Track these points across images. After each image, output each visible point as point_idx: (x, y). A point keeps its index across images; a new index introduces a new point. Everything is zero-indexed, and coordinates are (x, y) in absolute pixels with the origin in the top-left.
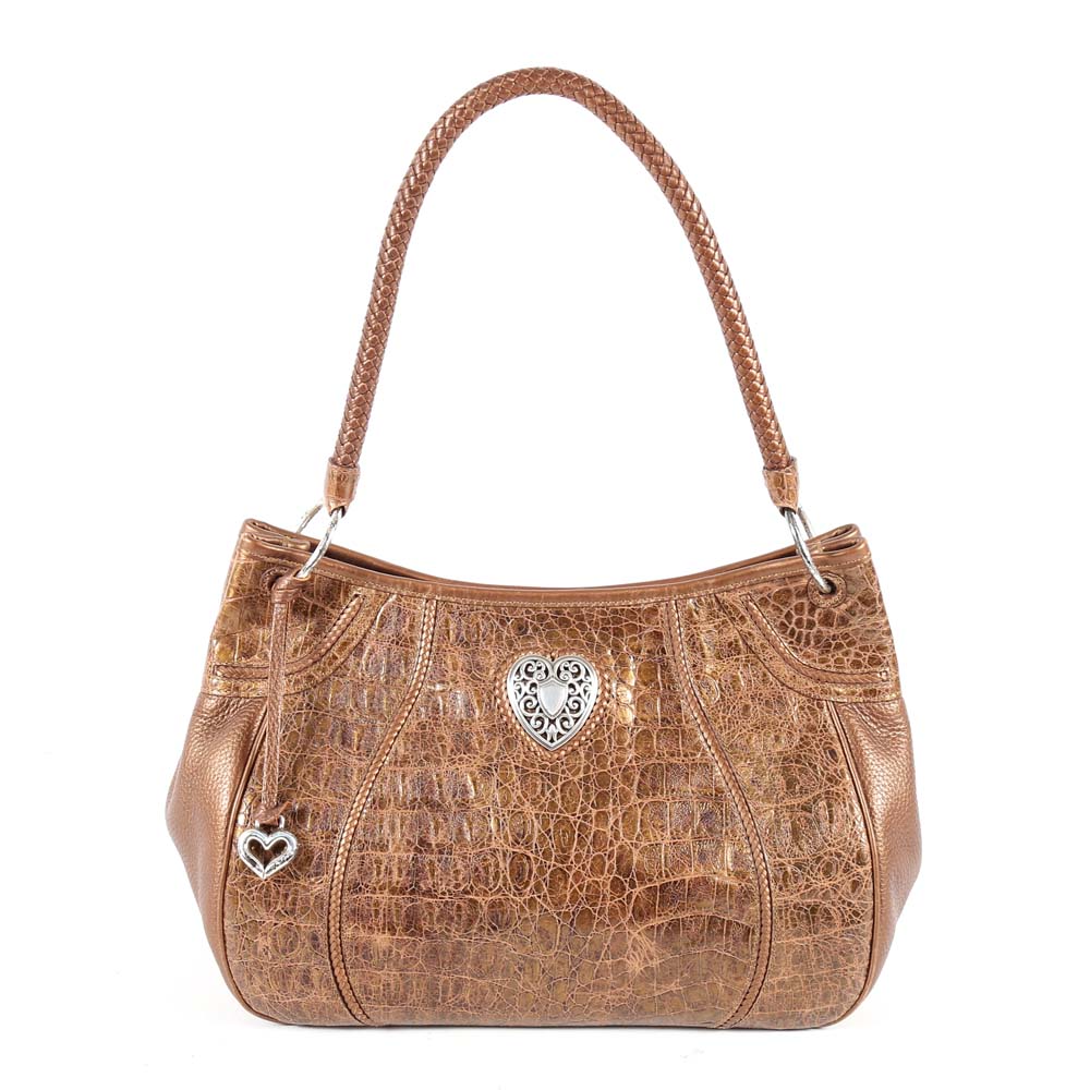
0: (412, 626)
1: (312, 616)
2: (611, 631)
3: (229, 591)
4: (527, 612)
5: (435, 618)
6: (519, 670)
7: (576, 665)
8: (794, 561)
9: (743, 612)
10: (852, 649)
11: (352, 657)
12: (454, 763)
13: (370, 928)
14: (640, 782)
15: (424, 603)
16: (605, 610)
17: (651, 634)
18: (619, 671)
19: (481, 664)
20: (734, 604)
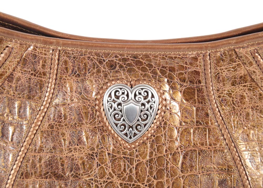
0: (44, 66)
2: (168, 68)
4: (116, 57)
5: (58, 60)
6: (110, 94)
7: (146, 91)
9: (251, 60)
11: (6, 82)
12: (71, 151)
14: (183, 163)
15: (51, 51)
16: (164, 57)
17: (192, 72)
18: (171, 92)
19: (87, 89)
20: (247, 55)
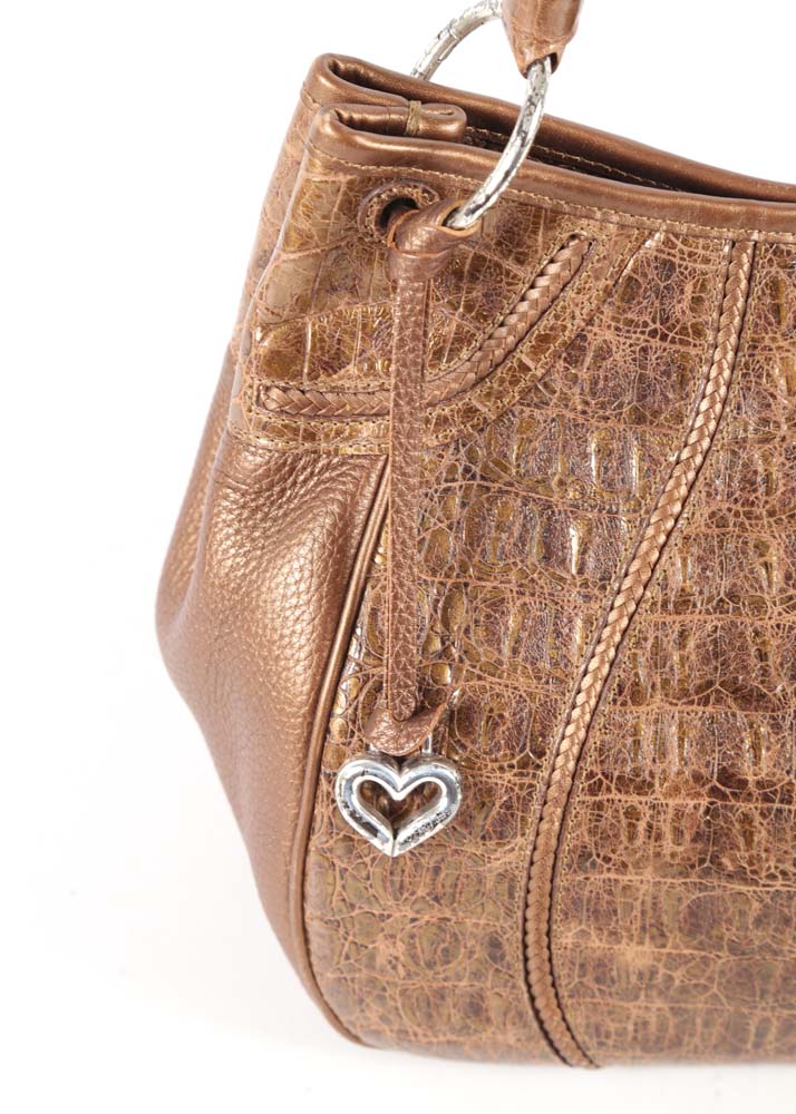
1: (473, 279)
5: (750, 279)
11: (561, 364)
13: (613, 933)
15: (727, 249)
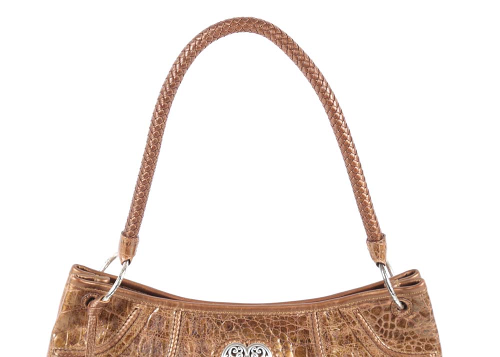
0: (167, 326)
1: (111, 320)
2: (280, 329)
3: (63, 308)
4: (233, 318)
5: (181, 321)
6: (228, 352)
7: (260, 349)
8: (383, 291)
9: (354, 319)
10: (416, 341)
11: (133, 344)
15: (174, 313)
16: (276, 317)
17: (302, 331)
18: (284, 352)
19: (206, 348)
20: (349, 314)
